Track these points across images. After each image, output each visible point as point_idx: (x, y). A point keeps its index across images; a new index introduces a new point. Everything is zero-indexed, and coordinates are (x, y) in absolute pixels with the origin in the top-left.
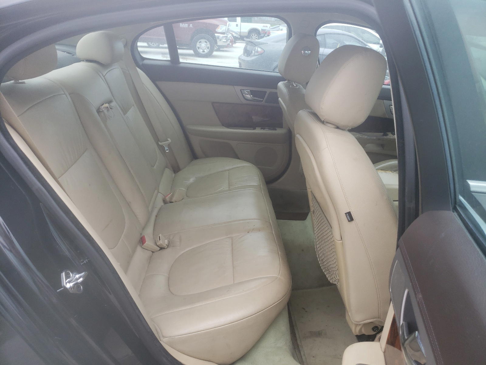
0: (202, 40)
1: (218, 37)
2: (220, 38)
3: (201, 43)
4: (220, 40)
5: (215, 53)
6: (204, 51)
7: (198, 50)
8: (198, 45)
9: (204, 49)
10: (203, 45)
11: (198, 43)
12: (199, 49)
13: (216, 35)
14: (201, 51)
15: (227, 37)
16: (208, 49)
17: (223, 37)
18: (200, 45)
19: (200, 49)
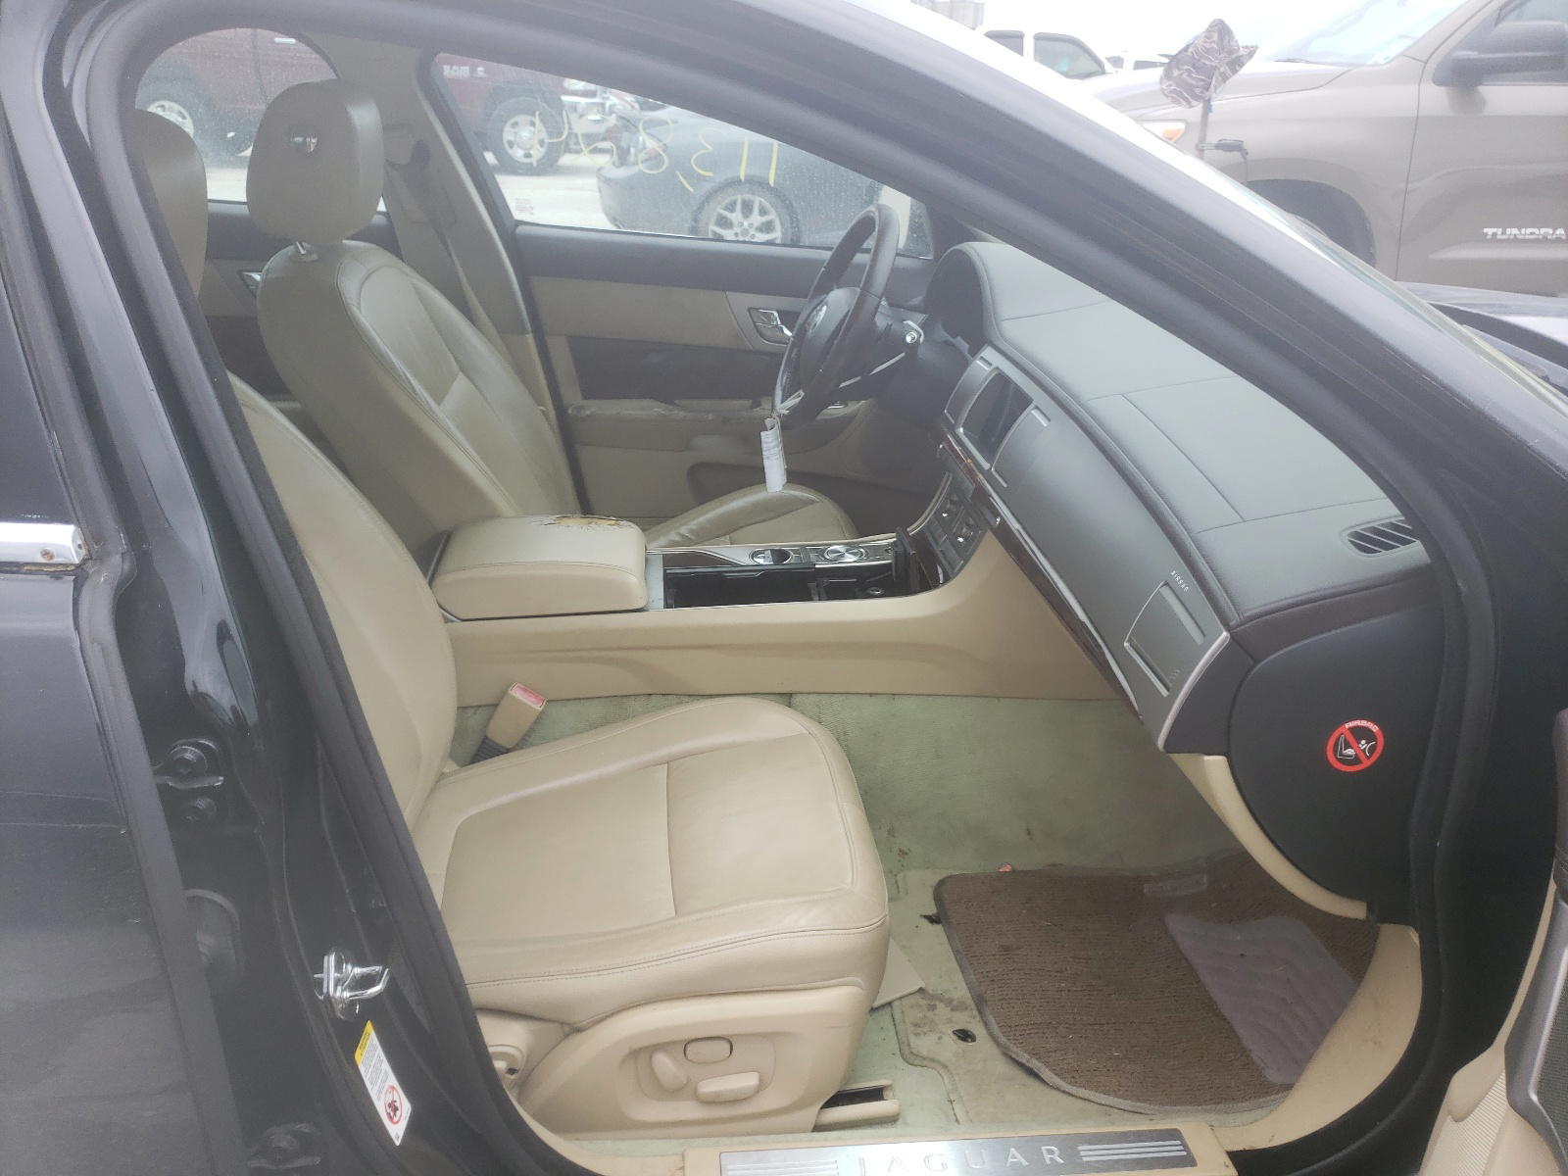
0: (520, 118)
1: (574, 107)
2: (580, 110)
3: (516, 130)
4: (581, 116)
5: (566, 160)
6: (528, 155)
7: (510, 151)
8: (508, 135)
9: (528, 146)
10: (525, 133)
11: (507, 128)
12: (511, 147)
13: (565, 98)
14: (518, 154)
15: (603, 105)
16: (542, 146)
17: (589, 106)
18: (516, 133)
19: (515, 146)
